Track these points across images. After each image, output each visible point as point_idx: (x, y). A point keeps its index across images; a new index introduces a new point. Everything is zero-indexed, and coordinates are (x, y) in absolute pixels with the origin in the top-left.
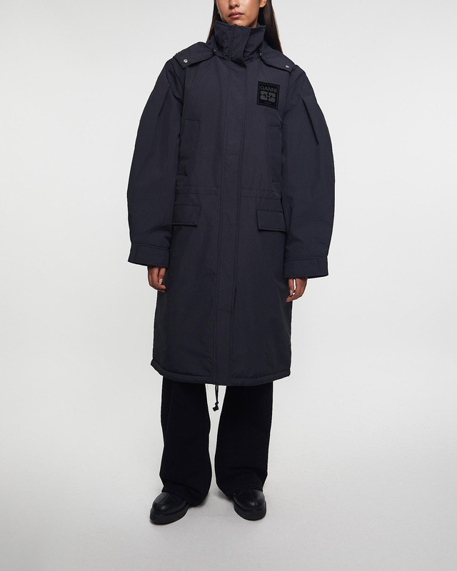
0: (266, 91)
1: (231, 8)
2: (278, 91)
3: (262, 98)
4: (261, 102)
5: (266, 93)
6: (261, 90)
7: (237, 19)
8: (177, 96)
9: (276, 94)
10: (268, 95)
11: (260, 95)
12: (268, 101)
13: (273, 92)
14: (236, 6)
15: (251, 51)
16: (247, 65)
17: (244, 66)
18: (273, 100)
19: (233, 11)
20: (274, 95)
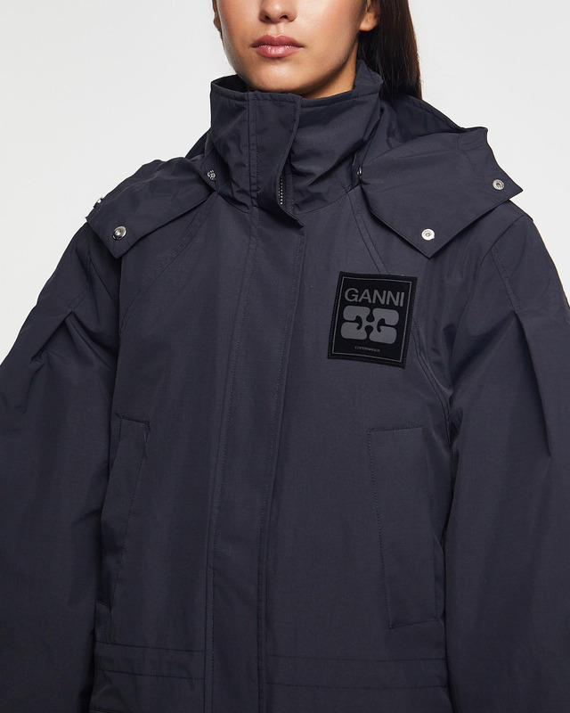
0: (364, 303)
1: (266, 19)
2: (409, 301)
3: (350, 331)
4: (343, 348)
5: (364, 312)
6: (344, 304)
7: (279, 58)
8: (93, 328)
9: (401, 310)
10: (371, 318)
11: (342, 321)
12: (367, 342)
13: (391, 306)
14: (285, 17)
15: (317, 168)
16: (302, 221)
17: (292, 224)
18: (387, 336)
19: (273, 31)
20: (392, 317)
